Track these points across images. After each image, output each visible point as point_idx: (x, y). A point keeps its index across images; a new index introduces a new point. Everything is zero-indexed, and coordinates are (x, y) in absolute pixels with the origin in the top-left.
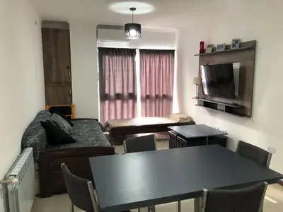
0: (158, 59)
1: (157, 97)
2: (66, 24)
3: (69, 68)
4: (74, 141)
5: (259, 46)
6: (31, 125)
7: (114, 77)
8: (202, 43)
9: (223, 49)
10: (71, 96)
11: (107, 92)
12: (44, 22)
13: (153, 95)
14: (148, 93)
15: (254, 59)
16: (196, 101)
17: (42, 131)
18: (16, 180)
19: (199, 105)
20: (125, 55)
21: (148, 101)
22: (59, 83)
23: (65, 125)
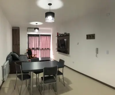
0: (46, 38)
1: (45, 49)
2: (19, 28)
3: (19, 40)
4: (19, 60)
5: (70, 35)
6: (9, 55)
7: (32, 43)
8: (58, 33)
9: (62, 35)
10: (19, 48)
11: (30, 47)
12: (13, 27)
13: (44, 48)
14: (42, 48)
15: (69, 38)
16: (57, 50)
17: (11, 57)
18: (5, 66)
19: (57, 51)
20: (35, 36)
21: (42, 50)
22: (16, 45)
23: (17, 56)
